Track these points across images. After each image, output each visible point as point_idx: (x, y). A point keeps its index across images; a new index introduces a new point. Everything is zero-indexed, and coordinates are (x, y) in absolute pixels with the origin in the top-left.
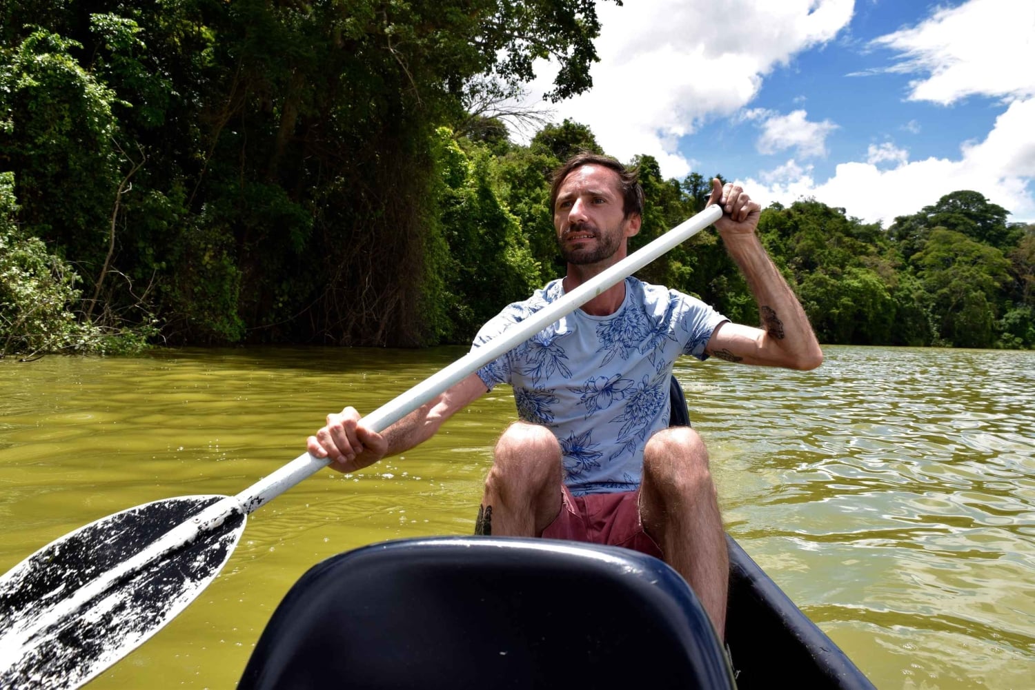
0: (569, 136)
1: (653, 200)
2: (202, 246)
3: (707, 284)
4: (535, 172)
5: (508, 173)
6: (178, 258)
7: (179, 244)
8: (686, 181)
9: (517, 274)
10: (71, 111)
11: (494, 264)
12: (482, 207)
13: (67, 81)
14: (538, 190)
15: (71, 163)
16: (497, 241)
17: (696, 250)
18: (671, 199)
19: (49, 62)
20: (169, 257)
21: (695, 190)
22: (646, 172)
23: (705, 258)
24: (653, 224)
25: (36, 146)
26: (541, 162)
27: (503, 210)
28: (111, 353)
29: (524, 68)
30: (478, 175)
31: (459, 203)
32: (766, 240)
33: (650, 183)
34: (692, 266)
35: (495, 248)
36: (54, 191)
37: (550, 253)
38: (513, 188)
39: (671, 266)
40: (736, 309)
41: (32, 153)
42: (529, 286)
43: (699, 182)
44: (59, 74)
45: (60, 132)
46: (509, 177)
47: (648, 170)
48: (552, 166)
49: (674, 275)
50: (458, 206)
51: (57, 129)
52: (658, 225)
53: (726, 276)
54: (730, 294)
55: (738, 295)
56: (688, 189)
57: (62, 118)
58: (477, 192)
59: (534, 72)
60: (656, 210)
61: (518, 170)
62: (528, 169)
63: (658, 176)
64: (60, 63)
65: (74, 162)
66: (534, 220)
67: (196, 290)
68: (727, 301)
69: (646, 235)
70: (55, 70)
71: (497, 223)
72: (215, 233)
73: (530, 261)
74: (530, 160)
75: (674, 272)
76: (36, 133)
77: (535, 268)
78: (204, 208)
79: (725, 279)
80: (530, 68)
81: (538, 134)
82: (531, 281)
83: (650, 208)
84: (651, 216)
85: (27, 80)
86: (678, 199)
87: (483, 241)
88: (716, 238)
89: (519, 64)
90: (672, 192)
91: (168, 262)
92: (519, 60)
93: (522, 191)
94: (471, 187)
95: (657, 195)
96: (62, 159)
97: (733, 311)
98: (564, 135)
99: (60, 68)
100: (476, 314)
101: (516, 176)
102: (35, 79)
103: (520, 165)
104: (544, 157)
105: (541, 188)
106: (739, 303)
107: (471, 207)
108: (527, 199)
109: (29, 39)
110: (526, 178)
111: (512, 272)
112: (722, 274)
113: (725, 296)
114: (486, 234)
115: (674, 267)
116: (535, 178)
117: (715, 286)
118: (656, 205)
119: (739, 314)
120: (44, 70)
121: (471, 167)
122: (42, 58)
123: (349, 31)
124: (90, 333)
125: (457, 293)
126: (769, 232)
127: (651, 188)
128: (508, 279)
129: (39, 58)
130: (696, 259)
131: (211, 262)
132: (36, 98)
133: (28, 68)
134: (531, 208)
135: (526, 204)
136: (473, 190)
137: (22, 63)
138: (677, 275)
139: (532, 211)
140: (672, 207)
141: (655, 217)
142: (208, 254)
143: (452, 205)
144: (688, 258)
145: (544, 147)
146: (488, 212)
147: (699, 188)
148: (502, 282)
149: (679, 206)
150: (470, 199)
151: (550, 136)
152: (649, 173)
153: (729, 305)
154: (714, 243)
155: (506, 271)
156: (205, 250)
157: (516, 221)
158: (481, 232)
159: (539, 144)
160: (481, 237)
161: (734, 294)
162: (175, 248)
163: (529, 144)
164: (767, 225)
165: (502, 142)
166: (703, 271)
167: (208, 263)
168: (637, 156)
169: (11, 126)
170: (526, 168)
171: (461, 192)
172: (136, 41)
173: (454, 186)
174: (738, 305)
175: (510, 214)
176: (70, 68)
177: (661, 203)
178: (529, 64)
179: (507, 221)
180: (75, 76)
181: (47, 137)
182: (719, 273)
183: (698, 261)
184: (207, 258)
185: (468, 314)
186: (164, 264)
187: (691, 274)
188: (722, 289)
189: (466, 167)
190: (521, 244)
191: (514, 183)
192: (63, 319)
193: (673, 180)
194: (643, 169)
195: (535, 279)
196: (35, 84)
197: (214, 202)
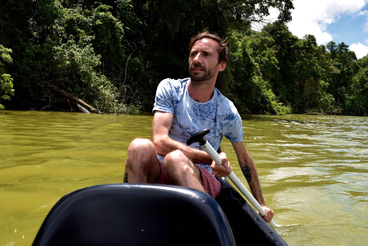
0: (277, 28)
1: (313, 54)
2: (149, 77)
3: (336, 90)
4: (263, 44)
5: (252, 44)
6: (141, 81)
7: (141, 76)
8: (328, 45)
9: (257, 86)
10: (111, 32)
11: (248, 83)
12: (244, 60)
13: (110, 22)
14: (264, 51)
15: (111, 49)
16: (249, 73)
17: (331, 76)
18: (321, 54)
19: (105, 15)
20: (138, 80)
21: (332, 49)
22: (310, 42)
23: (335, 79)
24: (313, 64)
25: (100, 44)
26: (266, 40)
27: (252, 61)
28: (130, 113)
29: (265, 11)
30: (243, 47)
31: (235, 58)
32: (364, 71)
33: (312, 47)
34: (329, 82)
35: (249, 76)
36: (105, 59)
37: (269, 77)
38: (254, 50)
39: (320, 82)
40: (349, 102)
41: (99, 46)
42: (262, 91)
43: (334, 45)
44: (108, 19)
45: (108, 39)
46: (252, 46)
47: (311, 41)
48: (270, 41)
49: (321, 86)
50: (235, 60)
51: (107, 38)
52: (315, 65)
53: (344, 87)
54: (346, 95)
55: (350, 95)
56: (329, 48)
57: (108, 34)
58: (242, 54)
59: (269, 12)
60: (314, 58)
61: (256, 43)
62: (260, 43)
63: (315, 44)
64: (108, 16)
65: (112, 49)
66: (262, 64)
67: (147, 92)
68: (345, 98)
69: (309, 69)
70: (106, 18)
71: (250, 66)
72: (152, 72)
73: (262, 81)
74: (261, 39)
75: (321, 85)
76: (100, 39)
77: (264, 84)
78: (148, 63)
79: (344, 88)
80: (268, 11)
81: (264, 27)
82: (263, 89)
83: (311, 58)
84: (312, 61)
85: (99, 22)
86: (324, 54)
87: (244, 73)
88: (340, 71)
89: (263, 9)
90: (321, 51)
91: (137, 82)
92: (263, 8)
93: (257, 51)
94: (240, 52)
95: (314, 52)
96: (108, 48)
97: (347, 102)
98: (275, 27)
99: (108, 17)
100: (241, 102)
101: (255, 45)
102: (101, 21)
103: (257, 41)
104: (267, 37)
105: (266, 50)
106: (350, 98)
107: (240, 60)
108: (260, 55)
109: (98, 8)
110: (260, 46)
111: (255, 86)
112: (343, 86)
113: (344, 95)
114: (245, 70)
115: (321, 83)
116: (263, 46)
117: (339, 91)
118: (314, 56)
119: (350, 103)
120: (103, 18)
121: (240, 44)
122: (102, 14)
123: (206, 3)
124: (123, 107)
125: (234, 94)
126: (365, 67)
127: (312, 50)
128: (254, 88)
129: (101, 14)
130: (331, 79)
131: (152, 82)
132: (101, 28)
133: (98, 17)
134: (261, 59)
135: (259, 57)
136: (241, 53)
137: (96, 16)
138: (322, 86)
139: (262, 60)
140: (321, 57)
141: (313, 62)
142: (151, 79)
143: (233, 59)
144: (327, 79)
145: (267, 32)
146: (247, 62)
147: (334, 48)
148: (251, 90)
149: (324, 57)
150: (240, 57)
151: (269, 28)
152: (311, 43)
153: (346, 99)
154: (339, 73)
155: (253, 85)
156: (150, 78)
157: (257, 65)
158: (243, 70)
159: (265, 31)
160: (243, 72)
161: (348, 95)
162: (140, 77)
163: (260, 31)
164: (365, 64)
165: (248, 30)
166: (334, 84)
167: (151, 83)
168: (306, 35)
169: (95, 38)
170: (259, 42)
171: (236, 54)
172: (129, 5)
173: (233, 52)
174: (350, 100)
175: (255, 63)
176: (111, 17)
177: (316, 56)
178: (267, 9)
179: (253, 65)
180: (113, 20)
181: (104, 41)
182: (341, 85)
183: (332, 80)
184: (150, 81)
185: (238, 102)
186: (136, 83)
187: (329, 86)
188: (343, 93)
189: (238, 44)
190: (258, 75)
191: (254, 48)
192: (115, 102)
193: (322, 45)
194: (309, 41)
195: (264, 89)
196: (101, 23)
197: (151, 60)
